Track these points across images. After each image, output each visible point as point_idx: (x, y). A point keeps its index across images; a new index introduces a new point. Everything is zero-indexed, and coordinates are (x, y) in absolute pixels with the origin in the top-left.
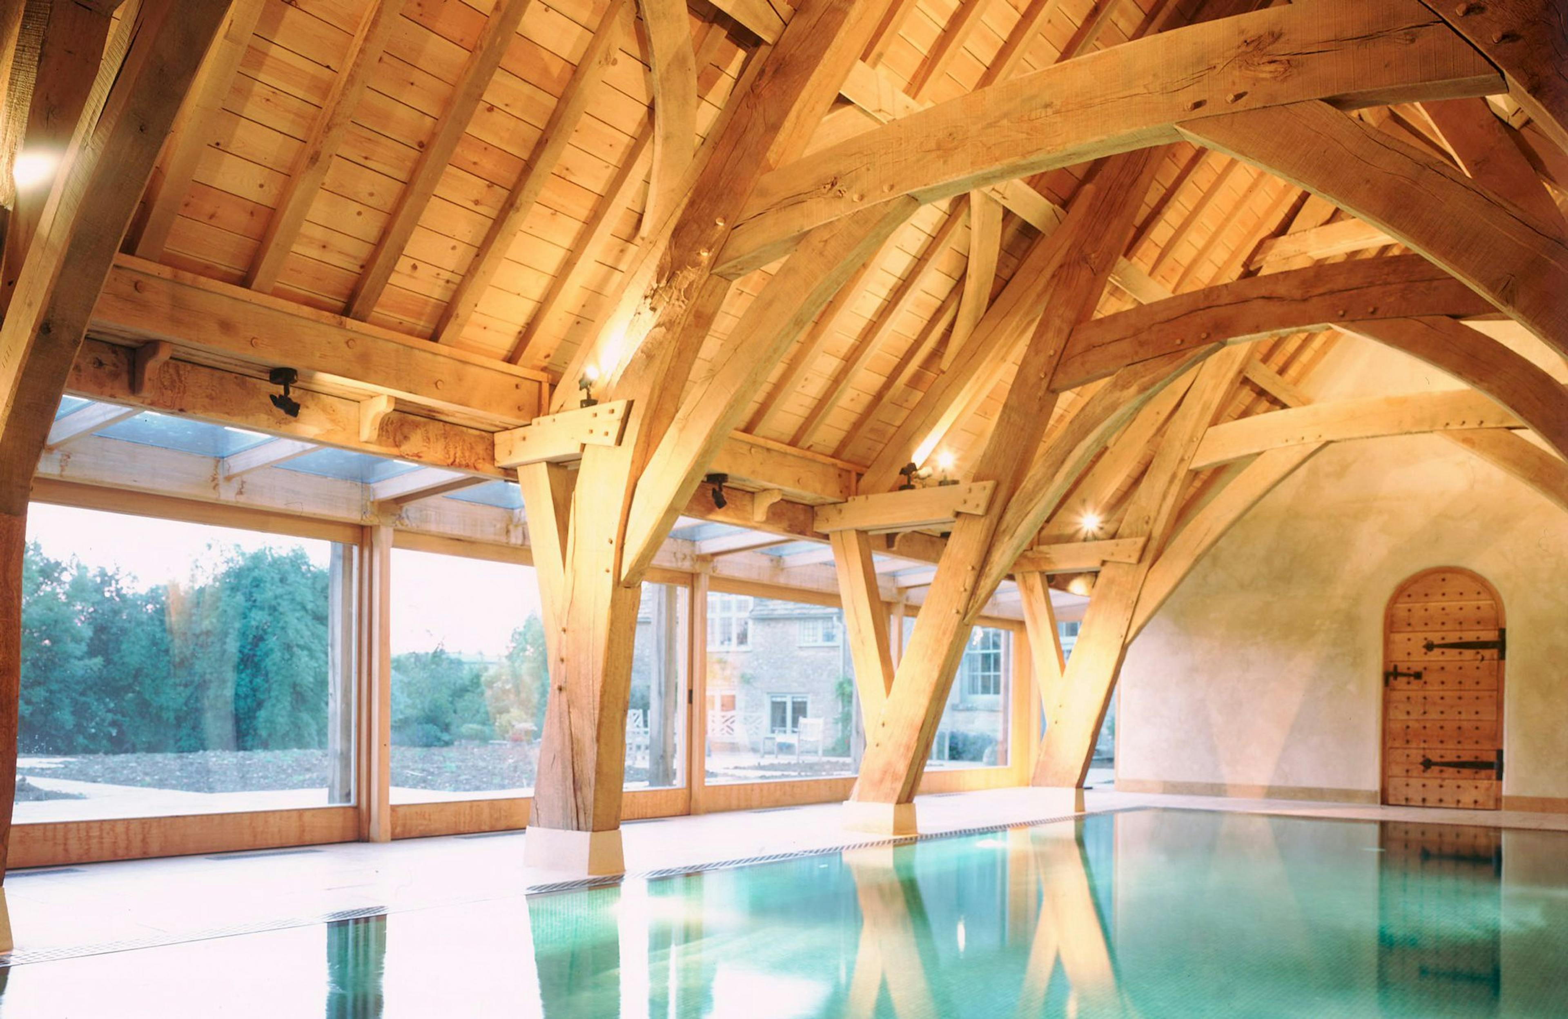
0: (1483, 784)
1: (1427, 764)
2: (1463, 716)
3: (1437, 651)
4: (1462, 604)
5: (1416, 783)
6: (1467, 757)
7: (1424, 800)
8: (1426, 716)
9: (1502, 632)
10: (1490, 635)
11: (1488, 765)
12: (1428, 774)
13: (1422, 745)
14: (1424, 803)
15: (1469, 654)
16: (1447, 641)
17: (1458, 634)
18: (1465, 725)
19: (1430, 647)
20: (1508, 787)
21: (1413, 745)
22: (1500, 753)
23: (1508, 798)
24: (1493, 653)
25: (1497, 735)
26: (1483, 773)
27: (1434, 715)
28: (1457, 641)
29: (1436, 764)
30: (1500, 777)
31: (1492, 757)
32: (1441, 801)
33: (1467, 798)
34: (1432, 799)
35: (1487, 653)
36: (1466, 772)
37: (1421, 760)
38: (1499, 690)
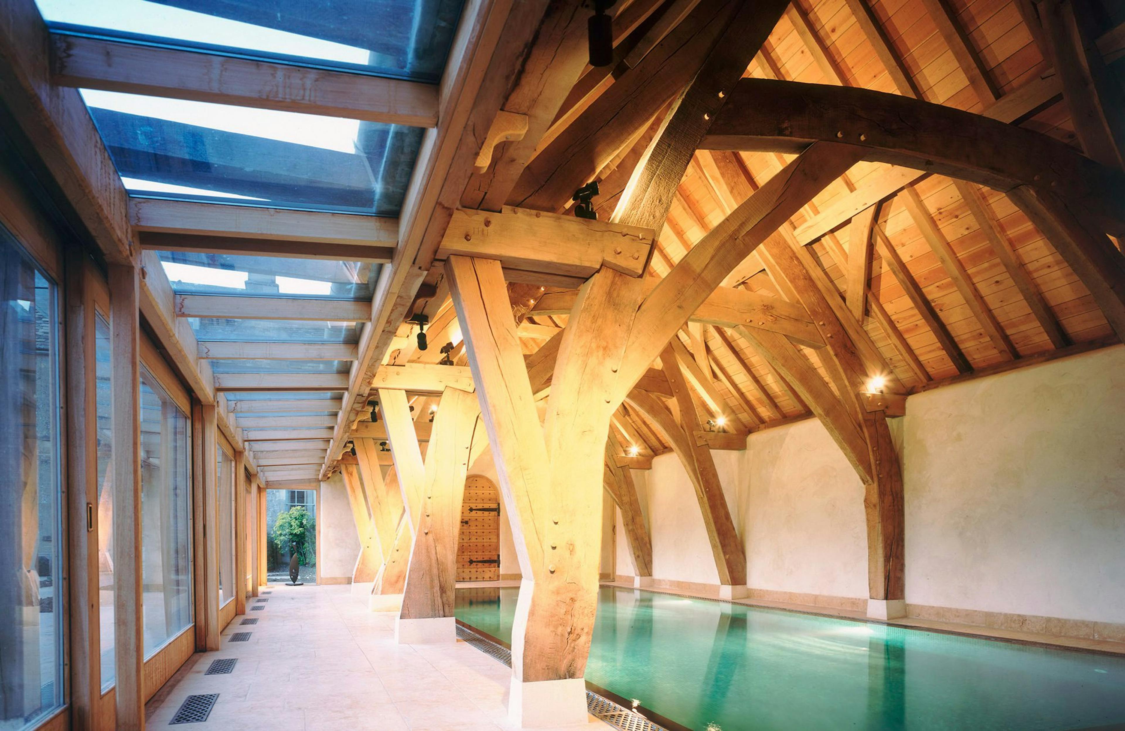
0: (493, 569)
1: (471, 562)
2: (485, 541)
3: (474, 512)
4: (483, 491)
5: (467, 570)
6: (486, 558)
7: (470, 578)
8: (471, 541)
9: (499, 504)
10: (494, 506)
11: (494, 561)
12: (472, 566)
13: (469, 553)
14: (470, 580)
15: (486, 513)
16: (478, 508)
17: (482, 505)
18: (485, 544)
19: (471, 510)
20: (502, 570)
21: (465, 554)
22: (499, 556)
23: (502, 575)
24: (495, 513)
25: (497, 548)
26: (492, 565)
27: (473, 540)
28: (481, 508)
29: (475, 562)
30: (499, 567)
31: (496, 558)
32: (477, 578)
33: (487, 576)
34: (473, 578)
35: (493, 513)
36: (486, 565)
37: (469, 560)
38: (498, 529)
